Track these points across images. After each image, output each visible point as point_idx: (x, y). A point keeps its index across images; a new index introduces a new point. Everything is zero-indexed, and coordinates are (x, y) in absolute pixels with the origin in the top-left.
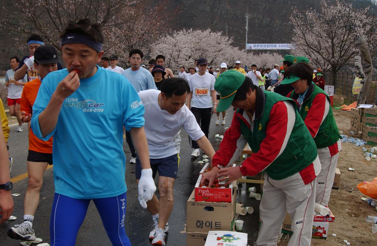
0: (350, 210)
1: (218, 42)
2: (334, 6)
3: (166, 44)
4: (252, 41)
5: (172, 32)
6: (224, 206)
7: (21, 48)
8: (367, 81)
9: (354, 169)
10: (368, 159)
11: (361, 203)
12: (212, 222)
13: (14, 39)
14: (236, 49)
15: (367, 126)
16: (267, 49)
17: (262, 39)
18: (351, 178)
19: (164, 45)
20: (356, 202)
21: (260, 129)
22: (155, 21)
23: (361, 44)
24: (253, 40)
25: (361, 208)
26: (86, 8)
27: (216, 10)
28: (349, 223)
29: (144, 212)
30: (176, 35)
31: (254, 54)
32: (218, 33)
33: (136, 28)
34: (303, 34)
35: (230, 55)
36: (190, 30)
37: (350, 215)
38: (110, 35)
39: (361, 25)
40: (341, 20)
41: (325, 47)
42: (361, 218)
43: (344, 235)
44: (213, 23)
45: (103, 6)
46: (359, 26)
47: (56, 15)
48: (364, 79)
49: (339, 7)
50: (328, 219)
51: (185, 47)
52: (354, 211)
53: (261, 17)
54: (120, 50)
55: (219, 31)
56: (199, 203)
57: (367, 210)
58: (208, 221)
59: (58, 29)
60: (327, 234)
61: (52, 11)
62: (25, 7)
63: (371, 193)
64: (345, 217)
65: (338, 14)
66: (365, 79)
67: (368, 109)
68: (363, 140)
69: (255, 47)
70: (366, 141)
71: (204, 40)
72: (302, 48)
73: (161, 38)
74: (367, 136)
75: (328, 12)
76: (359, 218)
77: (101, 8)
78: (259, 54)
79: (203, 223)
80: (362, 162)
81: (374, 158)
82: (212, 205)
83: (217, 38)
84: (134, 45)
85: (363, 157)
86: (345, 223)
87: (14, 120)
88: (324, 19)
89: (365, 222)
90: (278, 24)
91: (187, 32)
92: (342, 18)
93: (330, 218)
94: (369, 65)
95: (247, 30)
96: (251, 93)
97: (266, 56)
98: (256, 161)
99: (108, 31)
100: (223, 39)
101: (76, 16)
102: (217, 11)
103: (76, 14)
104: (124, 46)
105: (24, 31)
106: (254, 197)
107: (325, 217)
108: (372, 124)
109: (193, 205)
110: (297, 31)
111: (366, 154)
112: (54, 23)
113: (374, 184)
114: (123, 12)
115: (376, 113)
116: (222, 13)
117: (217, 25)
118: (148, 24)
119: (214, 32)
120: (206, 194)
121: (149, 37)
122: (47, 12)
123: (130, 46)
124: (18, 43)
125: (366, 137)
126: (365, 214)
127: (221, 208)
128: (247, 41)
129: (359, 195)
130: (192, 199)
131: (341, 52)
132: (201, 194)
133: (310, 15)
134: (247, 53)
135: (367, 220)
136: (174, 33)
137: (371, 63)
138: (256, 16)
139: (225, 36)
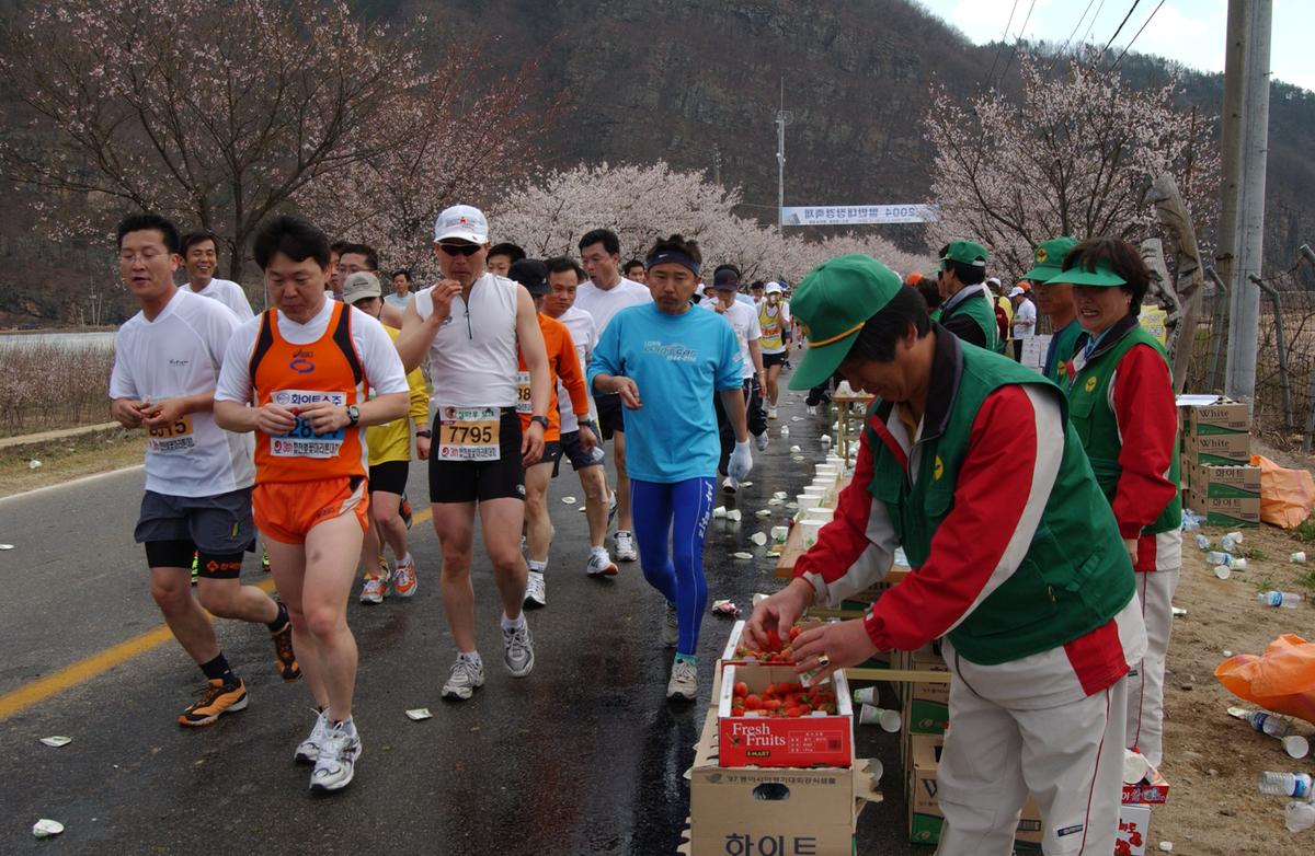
0: (1198, 752)
1: (691, 203)
2: (1064, 83)
3: (527, 213)
4: (797, 198)
5: (545, 174)
6: (824, 781)
7: (57, 236)
8: (1188, 318)
9: (1185, 612)
10: (1223, 573)
11: (1231, 727)
12: (785, 839)
13: (33, 206)
14: (749, 224)
15: (1205, 465)
16: (850, 223)
17: (829, 191)
18: (1179, 641)
19: (518, 218)
20: (1215, 725)
21: (938, 473)
22: (490, 140)
23: (1164, 200)
24: (801, 197)
25: (1234, 745)
26: (265, 101)
27: (679, 103)
28: (1205, 798)
29: (509, 789)
30: (557, 183)
31: (807, 241)
32: (691, 175)
33: (430, 164)
34: (969, 172)
35: (731, 245)
36: (600, 166)
37: (1202, 769)
38: (343, 188)
39: (1156, 140)
40: (1088, 128)
41: (1039, 214)
42: (1240, 779)
43: (1197, 846)
44: (668, 143)
45: (319, 95)
46: (1149, 144)
47: (168, 127)
48: (1177, 312)
49: (1079, 85)
50: (1146, 793)
51: (587, 223)
52: (1214, 758)
53: (824, 120)
54: (377, 236)
55: (697, 166)
56: (736, 771)
57: (1256, 751)
58: (771, 835)
59: (174, 171)
60: (1143, 845)
61: (153, 112)
62: (65, 101)
63: (1267, 695)
64: (1189, 779)
65: (1076, 109)
66: (1178, 314)
67: (1204, 411)
68: (1193, 510)
69: (812, 219)
70: (1201, 514)
71: (646, 197)
72: (964, 219)
73: (508, 194)
74: (1205, 496)
75: (1044, 101)
76: (1233, 780)
77: (315, 100)
78: (820, 241)
79: (751, 841)
80: (1207, 586)
81: (1239, 571)
82: (783, 779)
83: (689, 191)
84: (423, 219)
85: (1205, 566)
86: (1192, 802)
87: (37, 475)
88: (1033, 122)
89: (1257, 792)
90: (877, 142)
91: (590, 173)
92: (1090, 120)
93: (1155, 791)
94: (1191, 266)
95: (782, 165)
96: (912, 340)
97: (844, 246)
98: (918, 601)
99: (337, 174)
100: (708, 193)
101: (232, 128)
102: (683, 105)
103: (231, 119)
104: (391, 224)
105: (63, 182)
106: (875, 721)
107: (1136, 788)
108: (1223, 458)
109: (714, 782)
110: (947, 162)
111: (1214, 558)
112: (162, 152)
113: (1272, 661)
114: (385, 114)
115: (1231, 420)
116: (697, 112)
117: (683, 151)
118: (467, 150)
119: (677, 172)
120: (760, 741)
121: (472, 193)
122: (138, 116)
123: (410, 222)
124: (45, 219)
125: (1203, 501)
126: (1254, 768)
127: (813, 787)
128: (781, 199)
129: (1216, 700)
130: (709, 758)
131: (1090, 226)
132: (741, 739)
133: (990, 111)
134: (784, 238)
135: (1261, 787)
136: (550, 177)
137: (1196, 262)
138: (808, 118)
139: (715, 183)
